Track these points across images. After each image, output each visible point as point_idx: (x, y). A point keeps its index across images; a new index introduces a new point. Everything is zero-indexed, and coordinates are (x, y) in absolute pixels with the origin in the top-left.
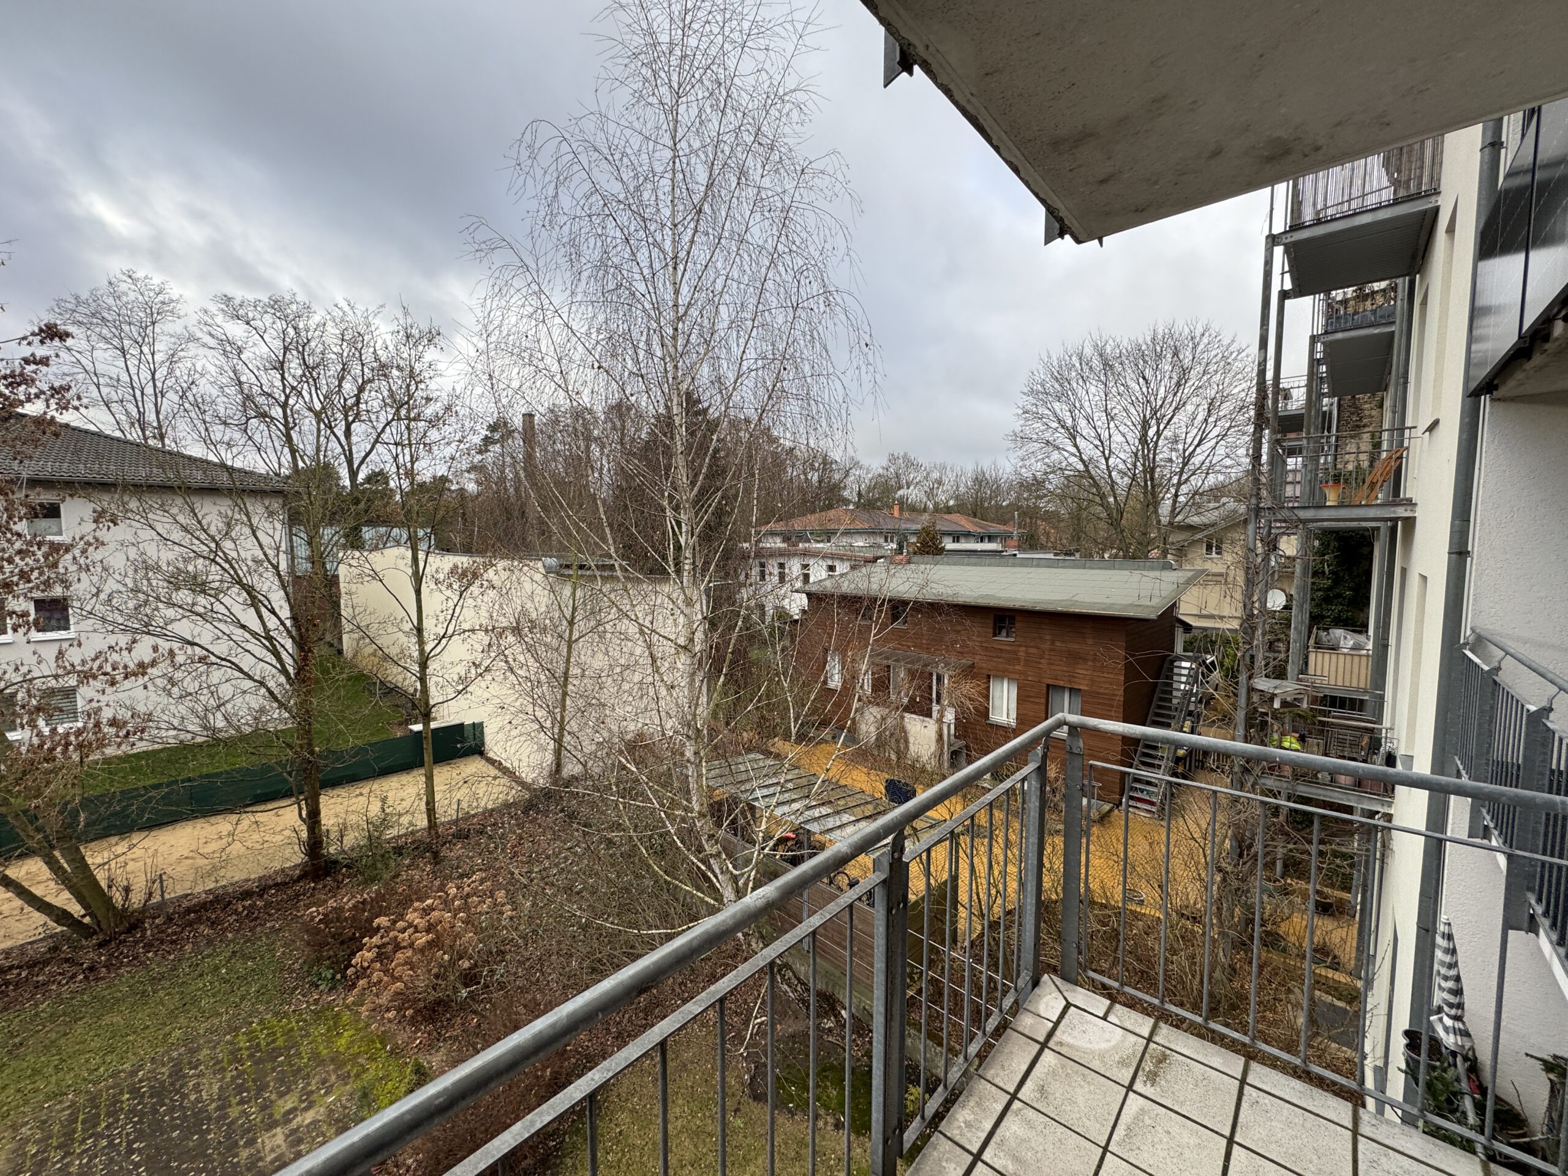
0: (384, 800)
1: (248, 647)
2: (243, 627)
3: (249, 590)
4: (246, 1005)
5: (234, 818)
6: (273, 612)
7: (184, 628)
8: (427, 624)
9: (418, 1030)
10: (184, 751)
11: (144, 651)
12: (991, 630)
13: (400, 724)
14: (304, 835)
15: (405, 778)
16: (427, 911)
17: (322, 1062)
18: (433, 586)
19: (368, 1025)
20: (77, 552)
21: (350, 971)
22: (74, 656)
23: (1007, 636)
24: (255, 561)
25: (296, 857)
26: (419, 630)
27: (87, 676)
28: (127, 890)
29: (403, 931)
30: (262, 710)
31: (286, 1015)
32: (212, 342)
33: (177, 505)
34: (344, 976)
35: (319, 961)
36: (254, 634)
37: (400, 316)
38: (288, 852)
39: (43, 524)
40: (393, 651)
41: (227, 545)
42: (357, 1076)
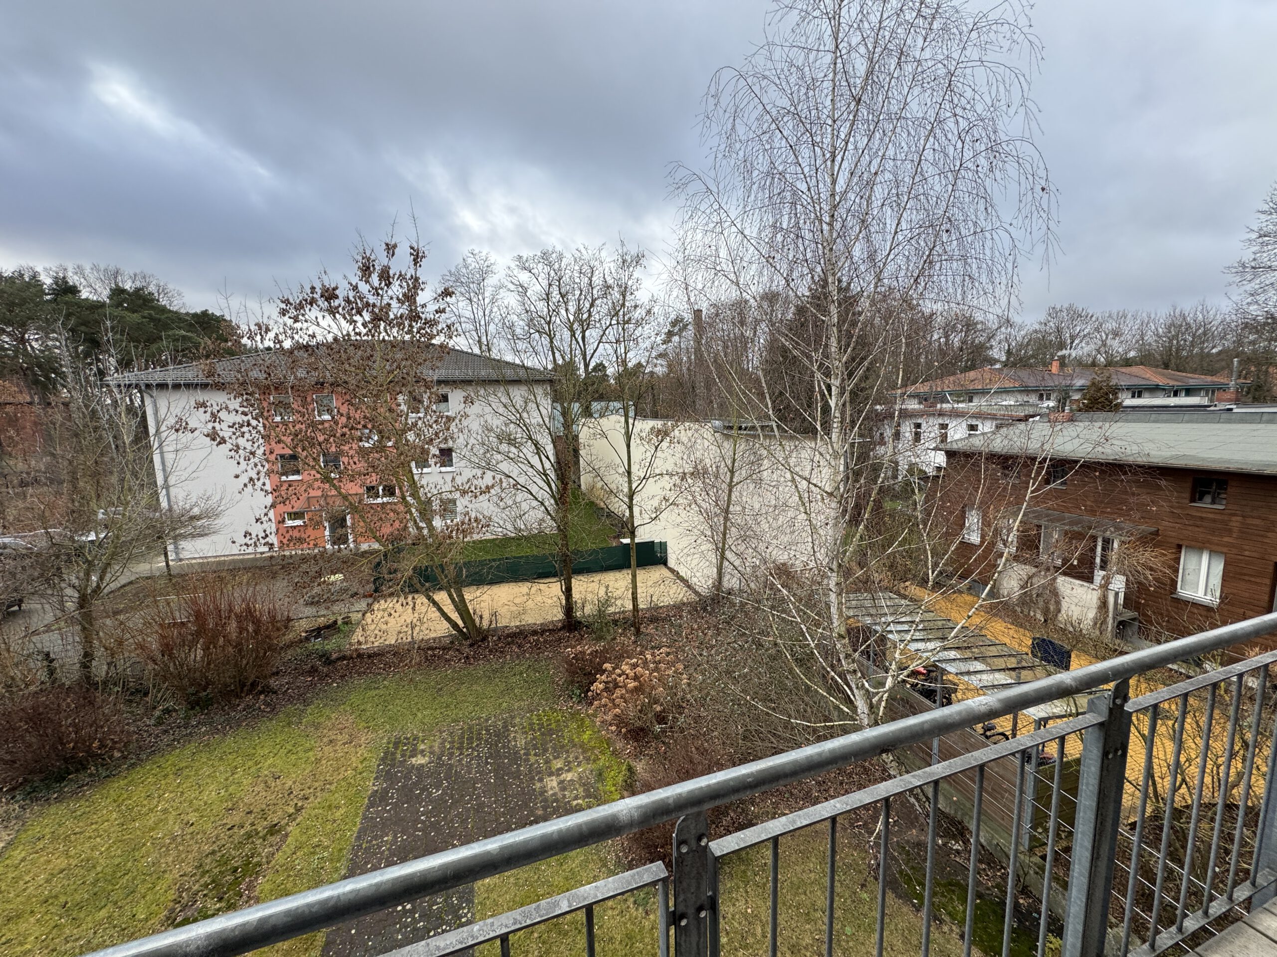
0: (607, 587)
1: (535, 479)
2: (532, 466)
3: (536, 444)
4: (536, 698)
5: (529, 584)
6: (548, 458)
7: (505, 466)
8: (634, 469)
9: (628, 743)
10: (506, 541)
11: (488, 479)
12: (1187, 495)
13: (615, 538)
14: (564, 602)
15: (618, 575)
16: (634, 666)
17: (575, 746)
18: (638, 441)
19: (599, 731)
20: (457, 421)
21: (590, 694)
22: (459, 480)
23: (1213, 502)
24: (539, 425)
25: (558, 615)
26: (629, 473)
27: (464, 493)
28: (481, 617)
29: (620, 676)
30: (543, 520)
31: (556, 711)
32: (512, 287)
33: (501, 391)
34: (586, 696)
35: (572, 682)
36: (538, 472)
37: (619, 248)
38: (555, 611)
39: (443, 406)
40: (613, 487)
41: (525, 415)
42: (594, 761)
